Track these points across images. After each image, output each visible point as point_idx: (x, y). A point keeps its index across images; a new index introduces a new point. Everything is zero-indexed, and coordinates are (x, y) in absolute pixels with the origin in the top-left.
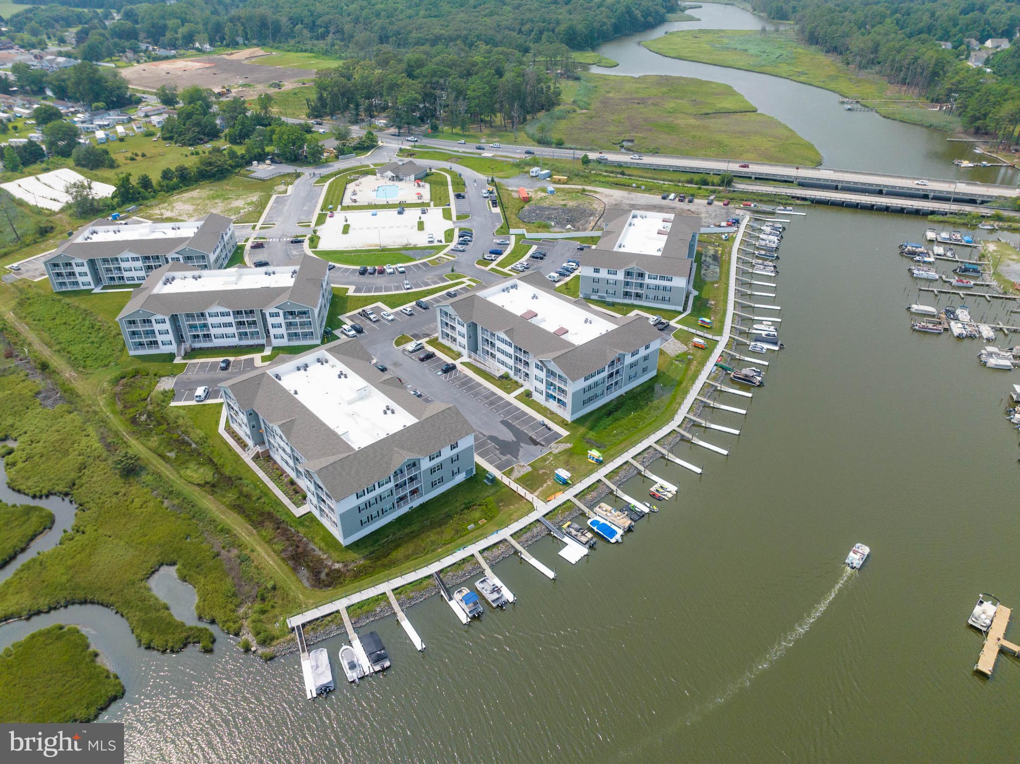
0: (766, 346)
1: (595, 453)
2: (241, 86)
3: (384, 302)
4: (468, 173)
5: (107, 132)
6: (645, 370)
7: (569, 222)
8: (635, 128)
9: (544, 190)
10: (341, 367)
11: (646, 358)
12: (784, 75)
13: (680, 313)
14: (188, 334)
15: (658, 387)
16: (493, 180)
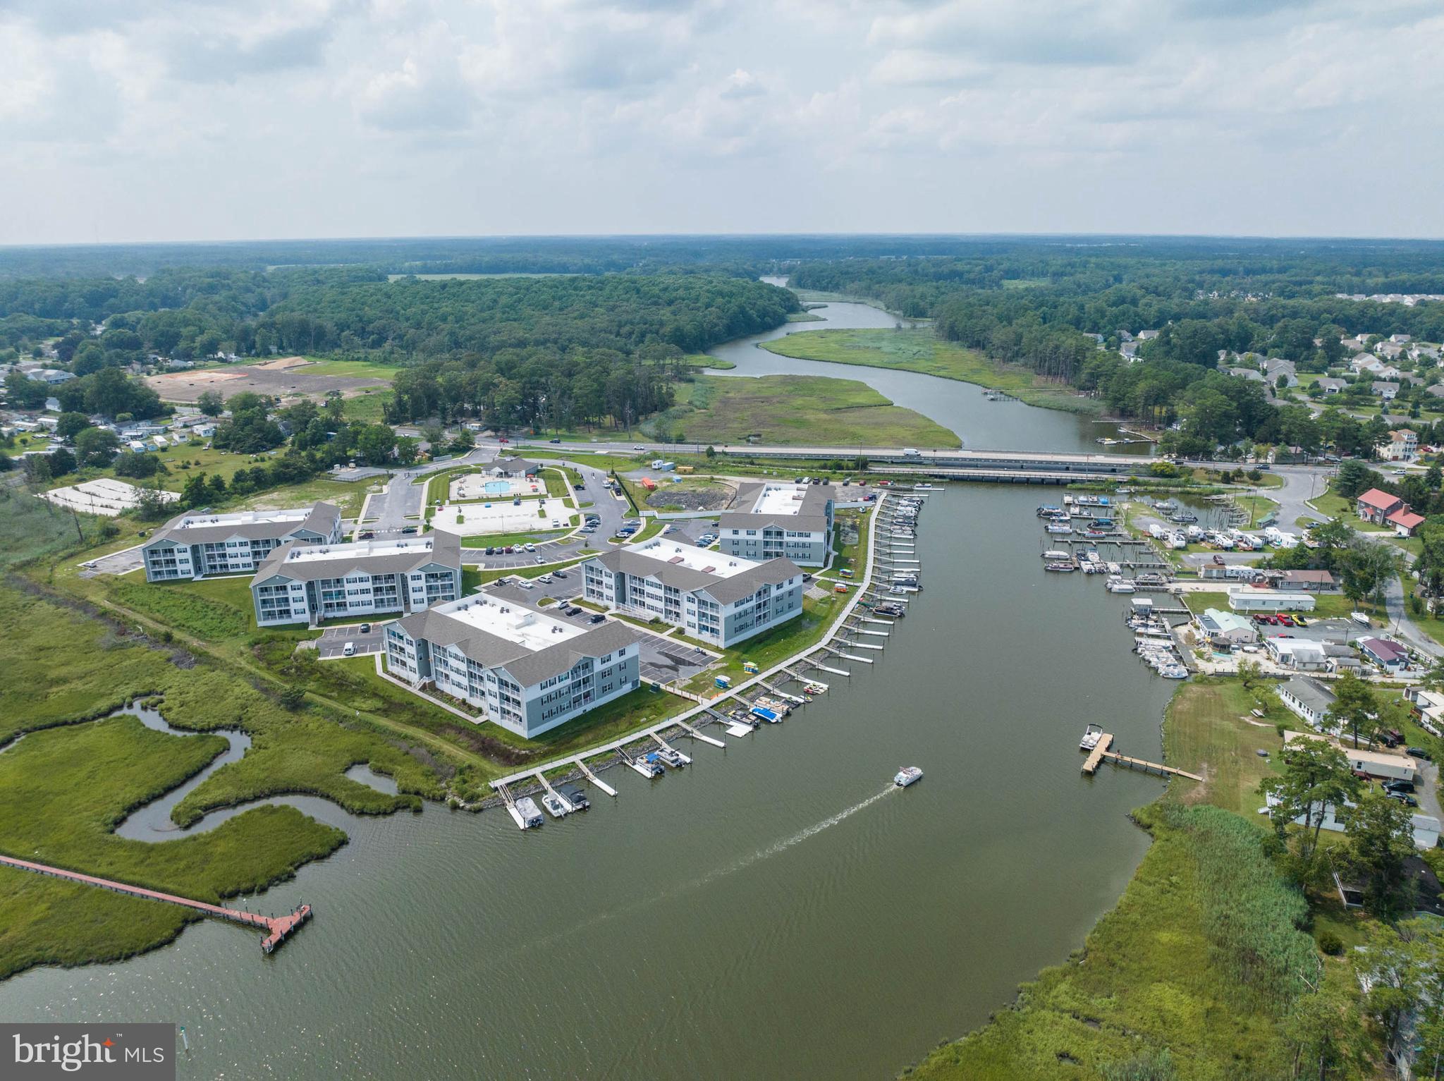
0: (906, 589)
1: (751, 664)
2: (290, 395)
3: (519, 574)
4: (583, 469)
5: (145, 442)
6: (790, 606)
7: (700, 504)
8: (761, 424)
9: (669, 480)
10: (501, 603)
11: (791, 593)
12: (922, 370)
13: (822, 568)
14: (322, 602)
15: (804, 622)
16: (613, 472)
